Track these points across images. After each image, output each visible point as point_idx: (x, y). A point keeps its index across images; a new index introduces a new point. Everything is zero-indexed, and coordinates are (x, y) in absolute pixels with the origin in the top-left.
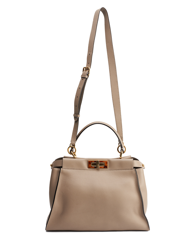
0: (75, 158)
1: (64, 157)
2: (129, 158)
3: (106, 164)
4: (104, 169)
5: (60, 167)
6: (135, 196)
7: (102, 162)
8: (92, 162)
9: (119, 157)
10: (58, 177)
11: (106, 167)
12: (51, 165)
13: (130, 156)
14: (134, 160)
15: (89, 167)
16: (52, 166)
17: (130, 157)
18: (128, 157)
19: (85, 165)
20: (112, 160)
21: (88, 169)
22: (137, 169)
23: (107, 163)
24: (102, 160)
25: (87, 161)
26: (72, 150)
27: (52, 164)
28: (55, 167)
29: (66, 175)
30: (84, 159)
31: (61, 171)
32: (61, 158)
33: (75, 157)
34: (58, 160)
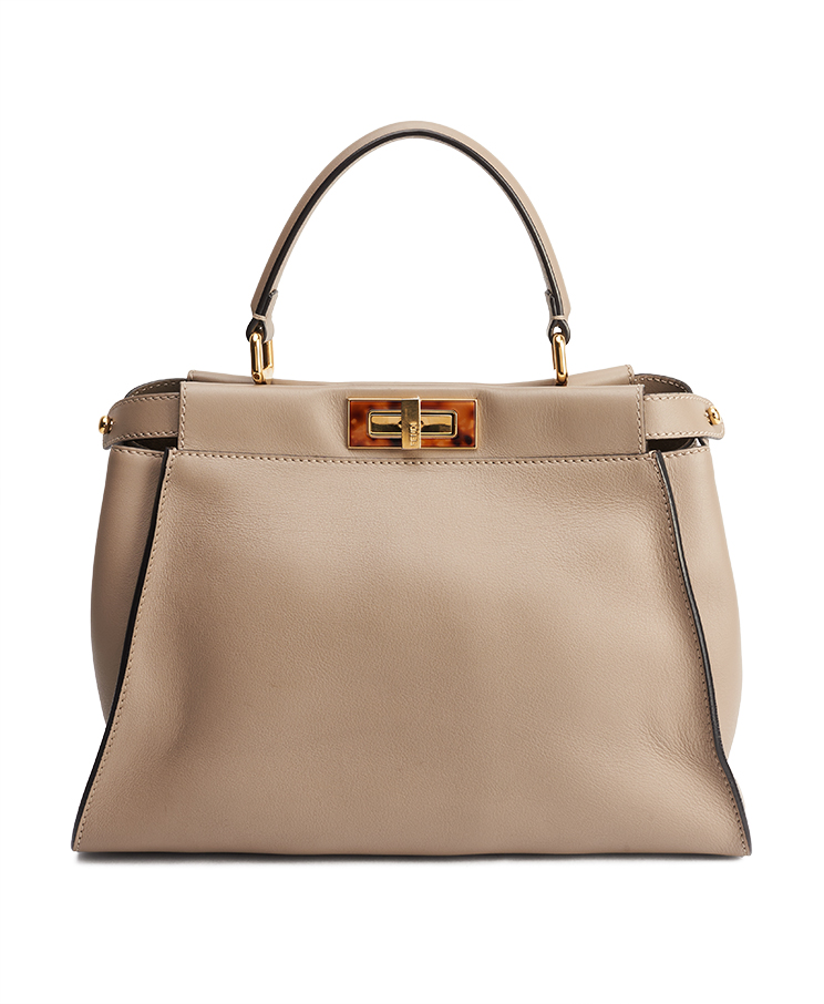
0: (264, 383)
1: (189, 379)
2: (622, 383)
3: (464, 421)
4: (452, 455)
5: (165, 444)
6: (659, 631)
7: (438, 405)
8: (371, 405)
9: (553, 375)
10: (151, 510)
11: (463, 440)
12: (102, 425)
13: (629, 368)
14: (647, 391)
15: (354, 443)
16: (107, 432)
17: (625, 374)
18: (615, 377)
19: (330, 427)
20: (502, 393)
21: (345, 452)
22: (672, 453)
23: (471, 413)
24: (442, 393)
25: (341, 402)
26: (261, 323)
27: (106, 413)
28: (127, 443)
29: (204, 492)
30: (321, 389)
31: (168, 470)
32: (173, 386)
33: (266, 374)
34: (149, 396)
